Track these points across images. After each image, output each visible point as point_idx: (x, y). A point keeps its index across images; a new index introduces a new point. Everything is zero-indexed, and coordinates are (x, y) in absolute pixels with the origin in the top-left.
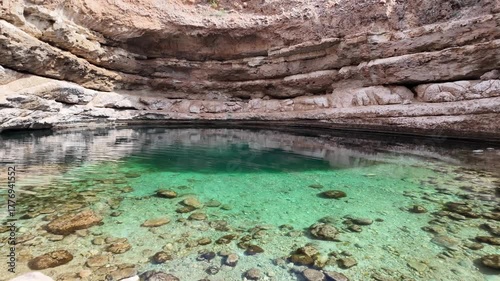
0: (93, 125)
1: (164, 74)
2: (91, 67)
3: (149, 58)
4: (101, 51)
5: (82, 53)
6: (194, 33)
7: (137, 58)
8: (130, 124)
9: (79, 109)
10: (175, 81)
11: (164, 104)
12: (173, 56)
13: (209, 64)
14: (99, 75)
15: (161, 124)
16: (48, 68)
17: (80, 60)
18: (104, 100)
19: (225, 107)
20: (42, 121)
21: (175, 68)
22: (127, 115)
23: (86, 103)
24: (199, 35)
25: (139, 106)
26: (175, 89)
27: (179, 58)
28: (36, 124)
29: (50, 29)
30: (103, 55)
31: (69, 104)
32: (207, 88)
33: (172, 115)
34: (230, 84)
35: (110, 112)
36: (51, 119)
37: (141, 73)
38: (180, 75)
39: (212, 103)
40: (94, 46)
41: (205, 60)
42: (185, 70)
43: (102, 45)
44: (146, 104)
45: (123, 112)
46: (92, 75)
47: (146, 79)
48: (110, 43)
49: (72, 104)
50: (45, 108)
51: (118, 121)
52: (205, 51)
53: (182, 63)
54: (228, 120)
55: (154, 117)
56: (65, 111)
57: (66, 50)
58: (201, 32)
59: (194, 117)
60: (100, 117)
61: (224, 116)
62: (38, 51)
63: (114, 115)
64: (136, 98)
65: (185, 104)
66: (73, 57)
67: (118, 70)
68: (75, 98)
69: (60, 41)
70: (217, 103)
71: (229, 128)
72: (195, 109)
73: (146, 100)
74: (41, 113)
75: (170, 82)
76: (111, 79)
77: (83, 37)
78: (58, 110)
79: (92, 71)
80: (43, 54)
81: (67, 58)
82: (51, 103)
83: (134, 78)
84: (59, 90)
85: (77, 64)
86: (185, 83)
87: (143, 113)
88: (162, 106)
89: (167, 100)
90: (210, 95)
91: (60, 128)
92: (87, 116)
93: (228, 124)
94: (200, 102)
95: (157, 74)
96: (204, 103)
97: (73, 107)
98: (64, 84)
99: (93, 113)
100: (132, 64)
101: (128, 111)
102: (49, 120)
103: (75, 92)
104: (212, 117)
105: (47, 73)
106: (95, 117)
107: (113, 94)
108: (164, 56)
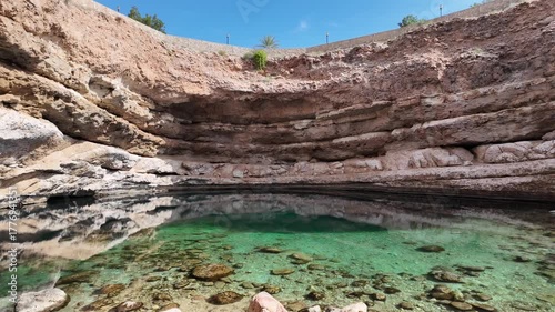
0: (134, 192)
1: (207, 139)
2: (139, 132)
3: (193, 123)
4: (150, 116)
5: (133, 118)
6: (243, 98)
7: (181, 123)
8: (171, 191)
9: (121, 175)
10: (218, 145)
11: (206, 168)
12: (218, 121)
13: (254, 128)
14: (145, 140)
15: (201, 189)
16: (99, 134)
17: (131, 126)
18: (148, 166)
19: (269, 171)
20: (86, 188)
21: (219, 132)
22: (167, 181)
23: (128, 168)
24: (247, 100)
25: (181, 171)
26: (217, 153)
27: (223, 122)
28: (81, 191)
29: (109, 96)
30: (152, 120)
31: (112, 170)
32: (251, 151)
33: (214, 180)
34: (274, 147)
35: (152, 179)
36: (94, 186)
37: (184, 138)
38: (223, 139)
39: (256, 167)
40: (144, 112)
41: (249, 124)
42: (229, 134)
43: (151, 110)
44: (188, 169)
45: (164, 178)
46: (139, 141)
47: (189, 143)
48: (159, 109)
49: (116, 170)
50: (91, 175)
51: (159, 187)
52: (250, 115)
53: (227, 127)
54: (273, 184)
55: (195, 183)
56: (109, 177)
57: (118, 116)
58: (249, 97)
59: (237, 181)
60: (141, 183)
61: (269, 181)
62: (96, 118)
63: (155, 181)
64: (177, 164)
65: (228, 168)
66: (125, 122)
67: (162, 135)
68: (119, 164)
69: (116, 107)
70: (261, 167)
71: (273, 193)
72: (238, 173)
73: (189, 164)
74: (87, 180)
75: (214, 146)
76: (155, 144)
77: (135, 102)
78: (102, 176)
79: (140, 137)
80: (100, 120)
81: (120, 123)
82: (98, 169)
83: (174, 143)
84: (107, 155)
85: (128, 129)
86: (228, 146)
87: (185, 178)
88: (205, 171)
89: (209, 165)
90: (254, 158)
91: (102, 196)
92: (128, 183)
93: (274, 189)
94: (244, 166)
95: (201, 138)
96: (248, 167)
97: (116, 173)
98: (112, 150)
99: (135, 179)
100: (177, 129)
101: (170, 177)
102: (92, 187)
103: (121, 158)
104: (256, 181)
105: (99, 138)
106: (136, 183)
107: (156, 159)
108: (209, 121)
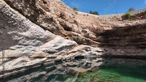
0: (92, 56)
1: (111, 42)
2: (93, 41)
3: (107, 38)
4: (95, 37)
5: (91, 38)
6: (122, 29)
7: (104, 38)
8: (102, 56)
9: (89, 52)
10: (115, 43)
11: (112, 50)
12: (115, 36)
13: (127, 38)
14: (94, 43)
15: (111, 56)
16: (84, 43)
17: (91, 40)
18: (96, 50)
19: (134, 51)
20: (82, 55)
21: (115, 40)
22: (101, 54)
23: (91, 50)
24: (124, 29)
25: (104, 51)
26: (115, 46)
27: (117, 36)
28: (81, 56)
29: (86, 34)
30: (96, 38)
31: (87, 51)
32: (127, 45)
33: (114, 54)
34: (136, 43)
35: (96, 53)
36: (84, 55)
37: (105, 42)
38: (116, 41)
39: (129, 50)
40: (94, 36)
41: (125, 36)
42: (118, 40)
43: (96, 36)
44: (106, 50)
45: (100, 53)
46: (93, 43)
47: (106, 43)
48: (97, 35)
49: (88, 51)
50: (83, 52)
51: (98, 55)
52: (125, 33)
53: (118, 38)
54: (136, 56)
55: (108, 54)
56: (87, 53)
57: (88, 38)
58: (125, 28)
59: (122, 54)
60: (94, 54)
61: (135, 55)
62: (83, 39)
63: (97, 54)
64: (103, 49)
65: (119, 50)
66: (90, 39)
67: (99, 42)
68: (89, 49)
69: (87, 36)
70: (131, 50)
71: (136, 59)
72: (122, 52)
73: (106, 49)
74: (82, 53)
75: (113, 44)
76: (97, 44)
77: (92, 34)
78: (85, 52)
79: (93, 42)
80: (84, 40)
81: (88, 40)
82: (84, 51)
83: (102, 43)
84: (86, 47)
85: (90, 41)
86: (118, 44)
87: (105, 53)
89: (112, 49)
90: (128, 47)
91: (85, 57)
92: (91, 54)
93: (137, 58)
94: (124, 50)
95: (109, 42)
96: (126, 50)
97: (88, 52)
98: (87, 46)
99: (93, 53)
100: (103, 40)
101: (101, 53)
102: (83, 55)
103: (89, 48)
104: (129, 55)
105: (84, 44)
106: (93, 54)
107: (97, 48)
108: (112, 36)
